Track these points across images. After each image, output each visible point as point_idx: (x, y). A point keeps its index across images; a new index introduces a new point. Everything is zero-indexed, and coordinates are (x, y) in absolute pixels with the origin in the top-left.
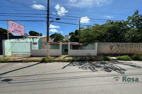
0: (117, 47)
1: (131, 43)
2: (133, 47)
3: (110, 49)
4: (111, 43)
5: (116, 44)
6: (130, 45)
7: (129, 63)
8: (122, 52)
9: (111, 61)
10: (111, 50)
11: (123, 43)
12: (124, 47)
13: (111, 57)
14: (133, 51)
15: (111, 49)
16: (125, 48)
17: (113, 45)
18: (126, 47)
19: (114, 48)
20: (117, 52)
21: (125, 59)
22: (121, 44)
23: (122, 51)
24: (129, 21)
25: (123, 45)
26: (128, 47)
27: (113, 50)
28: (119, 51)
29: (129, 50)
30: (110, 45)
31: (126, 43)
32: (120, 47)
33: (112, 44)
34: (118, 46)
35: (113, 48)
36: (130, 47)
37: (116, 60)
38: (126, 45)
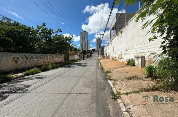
0: (25, 59)
1: (41, 55)
2: (42, 58)
3: (14, 63)
4: (16, 53)
5: (24, 55)
6: (40, 57)
7: (37, 76)
8: (32, 65)
9: (13, 81)
10: (16, 64)
11: (33, 55)
12: (33, 59)
13: (14, 75)
14: (43, 62)
15: (16, 62)
16: (35, 60)
17: (18, 56)
18: (37, 59)
19: (21, 61)
20: (26, 65)
21: (34, 72)
22: (30, 55)
23: (32, 63)
24: (39, 31)
25: (33, 56)
26: (38, 59)
27: (19, 63)
28: (29, 64)
29: (39, 61)
30: (13, 56)
31: (36, 54)
32: (29, 58)
33: (16, 55)
34: (26, 57)
35: (19, 60)
36: (40, 58)
37: (22, 76)
38: (36, 56)
